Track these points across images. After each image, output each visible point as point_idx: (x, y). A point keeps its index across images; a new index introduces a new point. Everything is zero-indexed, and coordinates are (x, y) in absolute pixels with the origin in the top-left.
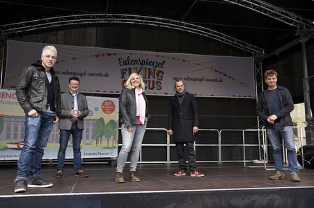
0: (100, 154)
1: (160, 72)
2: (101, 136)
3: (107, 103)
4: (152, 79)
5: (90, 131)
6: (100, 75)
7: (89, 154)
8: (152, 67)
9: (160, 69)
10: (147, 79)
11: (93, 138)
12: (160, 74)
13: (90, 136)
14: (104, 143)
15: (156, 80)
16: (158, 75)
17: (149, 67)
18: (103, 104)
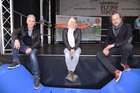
0: (95, 39)
1: (116, 6)
2: (95, 32)
3: (97, 20)
4: (113, 9)
5: (91, 31)
6: (93, 9)
7: (91, 39)
8: (113, 5)
9: (116, 5)
10: (111, 10)
11: (92, 33)
12: (116, 7)
13: (91, 32)
14: (96, 35)
15: (115, 10)
16: (115, 8)
17: (112, 5)
18: (96, 20)
